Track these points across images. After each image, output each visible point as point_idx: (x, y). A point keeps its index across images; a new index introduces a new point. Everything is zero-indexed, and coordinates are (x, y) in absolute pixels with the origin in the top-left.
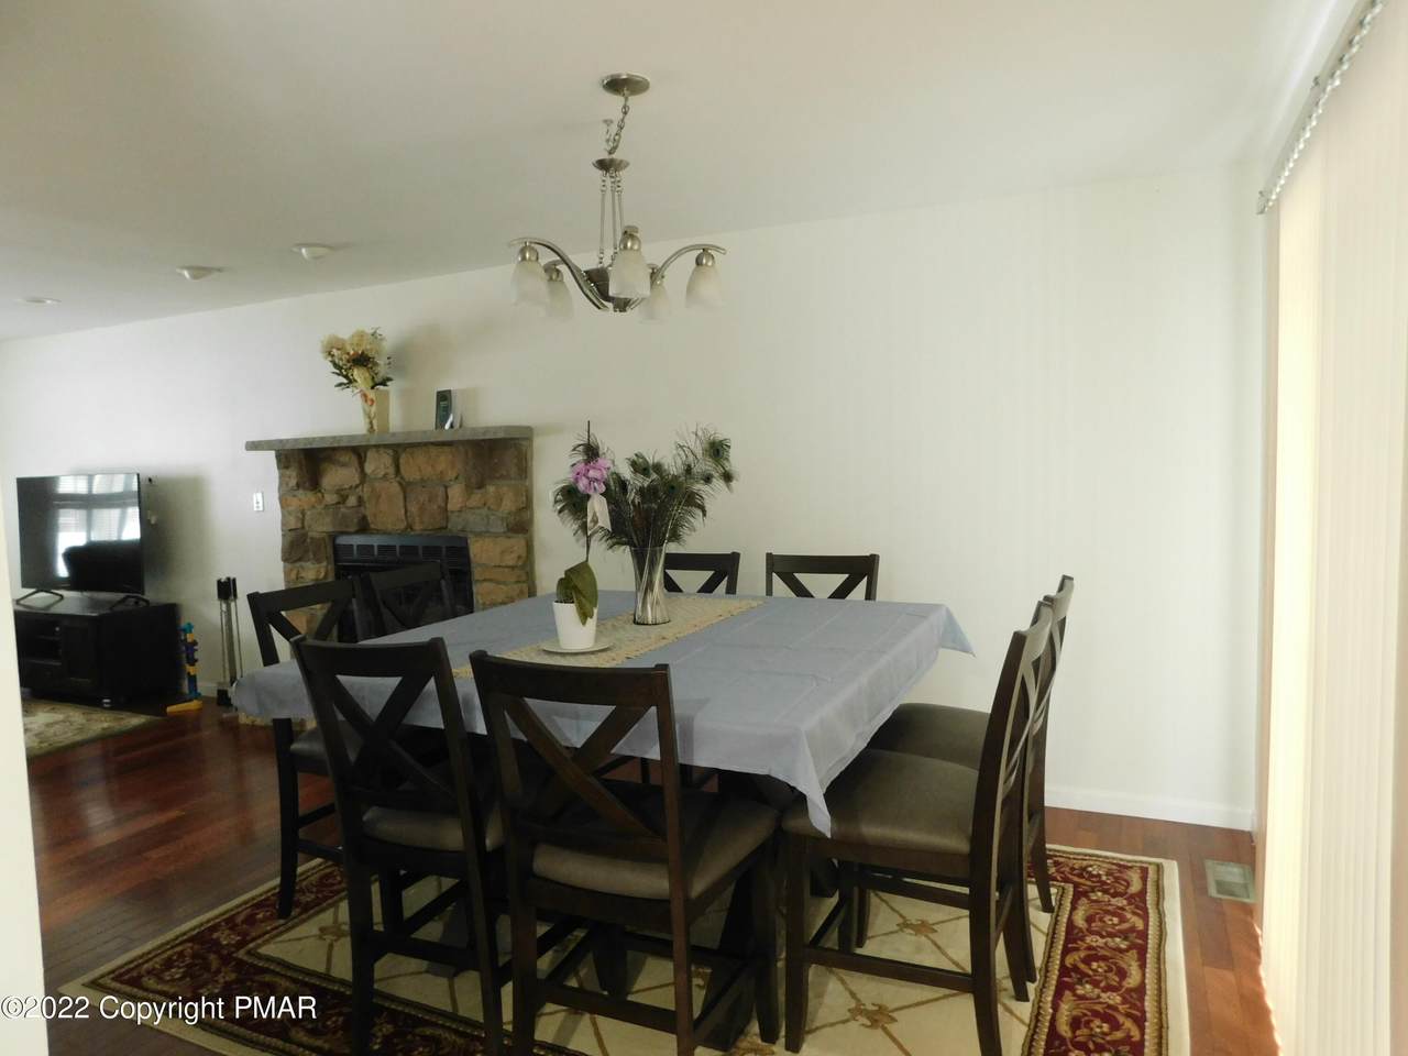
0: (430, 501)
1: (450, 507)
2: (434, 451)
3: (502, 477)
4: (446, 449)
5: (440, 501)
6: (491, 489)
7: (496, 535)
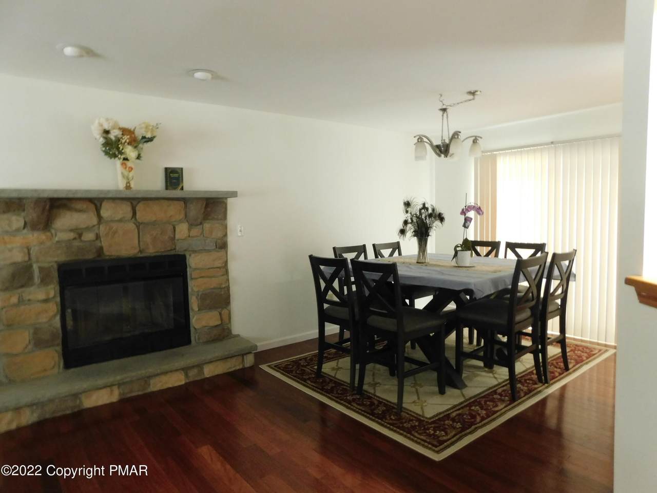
0: (161, 234)
1: (177, 237)
2: (166, 203)
3: (213, 219)
4: (176, 202)
5: (170, 233)
6: (207, 226)
7: (209, 251)
